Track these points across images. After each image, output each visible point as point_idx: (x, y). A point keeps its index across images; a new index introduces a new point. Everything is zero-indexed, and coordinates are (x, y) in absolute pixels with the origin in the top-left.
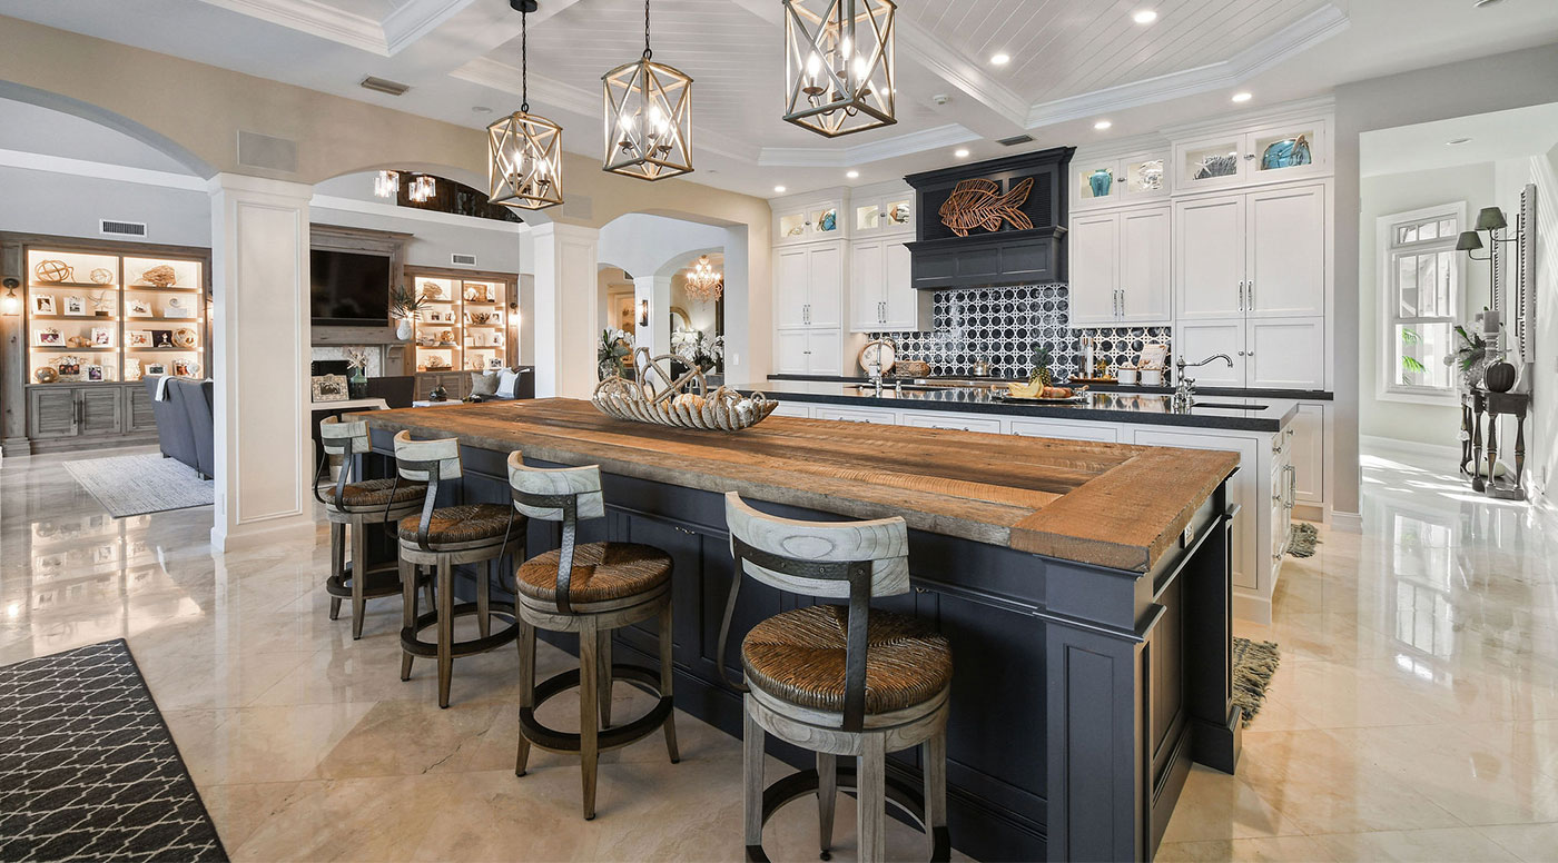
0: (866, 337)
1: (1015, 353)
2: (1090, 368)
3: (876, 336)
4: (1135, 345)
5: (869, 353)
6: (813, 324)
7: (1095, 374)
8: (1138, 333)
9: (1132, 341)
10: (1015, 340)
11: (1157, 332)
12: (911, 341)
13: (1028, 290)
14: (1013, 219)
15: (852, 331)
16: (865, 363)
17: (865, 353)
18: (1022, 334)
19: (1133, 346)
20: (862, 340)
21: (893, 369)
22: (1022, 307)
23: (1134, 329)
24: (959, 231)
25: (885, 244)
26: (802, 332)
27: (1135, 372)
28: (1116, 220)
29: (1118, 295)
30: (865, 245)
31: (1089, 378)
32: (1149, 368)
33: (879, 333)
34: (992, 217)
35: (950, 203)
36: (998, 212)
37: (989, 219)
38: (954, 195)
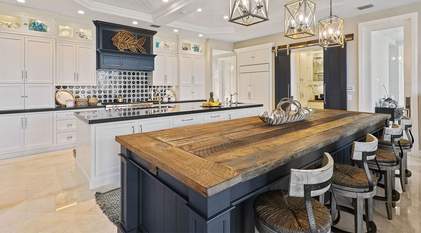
1: (127, 94)
2: (152, 97)
5: (59, 95)
6: (28, 81)
7: (154, 99)
9: (160, 89)
10: (127, 89)
11: (166, 87)
13: (131, 72)
14: (140, 49)
16: (60, 101)
18: (129, 87)
22: (129, 78)
23: (161, 86)
24: (120, 48)
25: (78, 46)
26: (20, 85)
27: (168, 98)
28: (165, 56)
29: (166, 77)
30: (64, 44)
31: (152, 100)
32: (172, 97)
33: (60, 86)
34: (133, 46)
35: (116, 37)
36: (135, 46)
37: (132, 47)
38: (118, 34)
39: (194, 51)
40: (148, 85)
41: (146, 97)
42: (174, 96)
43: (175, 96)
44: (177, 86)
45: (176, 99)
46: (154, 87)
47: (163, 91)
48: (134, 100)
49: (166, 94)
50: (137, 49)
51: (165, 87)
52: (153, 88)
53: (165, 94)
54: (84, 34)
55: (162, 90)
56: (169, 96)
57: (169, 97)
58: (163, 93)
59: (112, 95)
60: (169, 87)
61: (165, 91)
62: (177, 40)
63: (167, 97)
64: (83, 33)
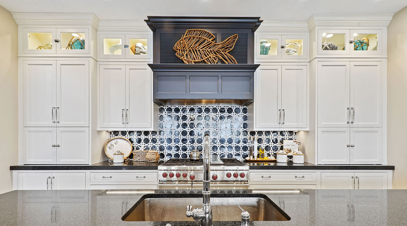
0: (108, 134)
3: (116, 133)
4: (274, 141)
5: (112, 145)
6: (61, 123)
7: (258, 157)
8: (275, 134)
9: (272, 138)
11: (284, 133)
12: (143, 137)
14: (225, 59)
15: (98, 130)
16: (110, 153)
17: (109, 145)
19: (273, 141)
20: (106, 136)
21: (131, 156)
23: (274, 132)
24: (188, 62)
25: (128, 67)
26: (51, 129)
27: (286, 156)
28: (279, 70)
29: (282, 114)
30: (111, 67)
31: (256, 159)
32: (297, 154)
33: (118, 131)
34: (211, 55)
35: (181, 42)
36: (216, 54)
37: (210, 58)
38: (185, 37)
39: (355, 49)
40: (249, 130)
41: (245, 152)
42: (301, 153)
43: (303, 151)
44: (308, 132)
45: (305, 158)
46: (260, 133)
47: (279, 141)
48: (223, 156)
49: (284, 147)
50: (219, 59)
51: (282, 133)
52: (256, 136)
53: (282, 148)
54: (141, 50)
55: (276, 140)
56: (290, 151)
57: (289, 154)
58: (278, 145)
59: (187, 146)
60: (291, 132)
61: (282, 142)
62: (308, 34)
63: (285, 153)
64: (140, 48)
